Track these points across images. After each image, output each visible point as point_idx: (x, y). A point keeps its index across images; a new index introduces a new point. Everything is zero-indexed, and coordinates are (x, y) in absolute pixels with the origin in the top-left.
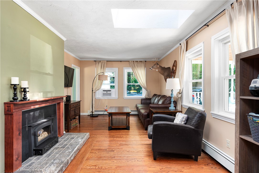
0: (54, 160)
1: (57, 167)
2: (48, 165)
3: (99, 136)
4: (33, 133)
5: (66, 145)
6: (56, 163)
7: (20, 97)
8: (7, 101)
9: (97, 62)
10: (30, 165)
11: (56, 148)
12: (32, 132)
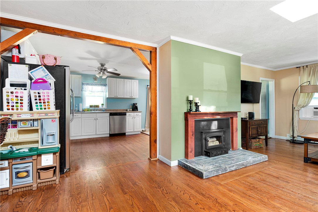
0: (216, 163)
1: (214, 168)
2: (209, 164)
3: (281, 163)
4: (204, 138)
5: (233, 157)
6: (215, 165)
7: (194, 109)
8: (186, 111)
9: (302, 68)
10: (199, 160)
11: (223, 157)
12: (204, 136)
